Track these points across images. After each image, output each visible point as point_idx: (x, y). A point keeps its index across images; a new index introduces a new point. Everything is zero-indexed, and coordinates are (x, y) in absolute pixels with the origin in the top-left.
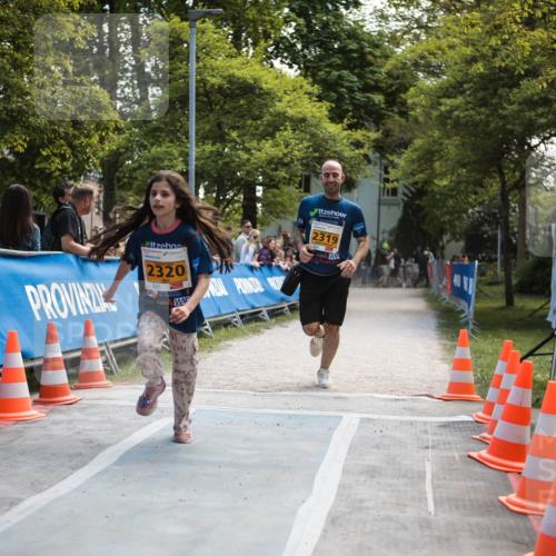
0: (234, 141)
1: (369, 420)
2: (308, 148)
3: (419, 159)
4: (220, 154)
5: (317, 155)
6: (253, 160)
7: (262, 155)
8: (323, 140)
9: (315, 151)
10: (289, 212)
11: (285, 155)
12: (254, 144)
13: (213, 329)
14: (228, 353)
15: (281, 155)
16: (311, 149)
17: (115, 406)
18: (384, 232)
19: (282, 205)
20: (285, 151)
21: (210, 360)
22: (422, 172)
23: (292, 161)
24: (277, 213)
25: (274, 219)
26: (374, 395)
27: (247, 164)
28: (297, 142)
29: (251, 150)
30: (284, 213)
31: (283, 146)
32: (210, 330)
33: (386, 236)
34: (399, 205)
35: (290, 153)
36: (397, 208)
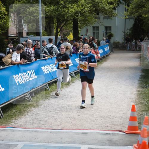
0: (62, 4)
4: (57, 10)
5: (94, 9)
6: (70, 12)
7: (73, 10)
11: (82, 10)
15: (80, 10)
16: (92, 7)
20: (82, 8)
23: (85, 12)
24: (86, 24)
25: (85, 26)
26: (98, 131)
27: (67, 14)
28: (86, 4)
29: (68, 8)
30: (89, 24)
31: (81, 7)
32: (48, 87)
33: (128, 31)
34: (133, 19)
35: (83, 9)
36: (132, 20)
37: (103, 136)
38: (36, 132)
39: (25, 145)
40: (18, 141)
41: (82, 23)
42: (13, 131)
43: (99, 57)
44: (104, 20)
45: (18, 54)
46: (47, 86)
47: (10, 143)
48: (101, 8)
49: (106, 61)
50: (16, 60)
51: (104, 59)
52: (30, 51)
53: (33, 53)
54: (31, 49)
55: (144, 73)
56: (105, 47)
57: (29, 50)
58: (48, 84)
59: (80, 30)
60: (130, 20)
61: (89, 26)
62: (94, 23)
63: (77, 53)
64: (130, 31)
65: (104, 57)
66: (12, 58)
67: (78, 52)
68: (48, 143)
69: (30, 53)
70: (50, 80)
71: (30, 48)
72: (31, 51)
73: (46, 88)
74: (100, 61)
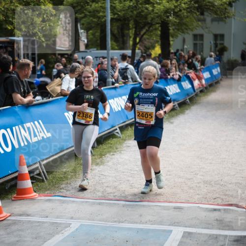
1: (190, 233)
4: (135, 7)
5: (197, 5)
7: (161, 7)
9: (196, 3)
15: (173, 7)
16: (193, 3)
20: (176, 4)
23: (180, 10)
24: (182, 30)
25: (181, 33)
27: (152, 13)
29: (154, 4)
30: (187, 29)
31: (174, 2)
32: (120, 132)
35: (179, 5)
37: (208, 213)
38: (100, 204)
39: (81, 225)
40: (72, 218)
41: (176, 29)
42: (64, 202)
43: (203, 85)
44: (212, 24)
45: (71, 79)
46: (117, 131)
47: (58, 221)
48: (208, 4)
49: (214, 91)
50: (68, 89)
51: (211, 89)
56: (214, 69)
58: (119, 128)
59: (172, 41)
61: (188, 33)
62: (196, 29)
63: (167, 78)
65: (211, 85)
66: (62, 86)
67: (169, 77)
68: (119, 222)
70: (122, 122)
73: (117, 134)
74: (205, 91)
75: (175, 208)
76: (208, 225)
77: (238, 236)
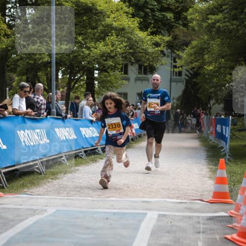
1: (164, 215)
2: (126, 46)
3: (195, 53)
5: (131, 51)
6: (92, 54)
7: (97, 51)
8: (136, 42)
9: (131, 48)
10: (114, 86)
11: (112, 51)
12: (93, 44)
13: (67, 159)
14: (77, 175)
15: (109, 51)
16: (128, 48)
17: (4, 208)
18: (173, 99)
19: (110, 82)
20: (112, 49)
21: (65, 178)
22: (197, 61)
23: (116, 55)
24: (107, 87)
25: (105, 91)
26: (167, 200)
27: (88, 57)
28: (119, 43)
29: (90, 48)
30: (111, 87)
31: (110, 46)
32: (65, 160)
33: (175, 101)
34: (183, 82)
35: (114, 50)
36: (182, 84)
37: (176, 205)
38: (68, 199)
39: (57, 210)
40: (46, 206)
41: (101, 86)
42: (32, 198)
43: (133, 134)
44: (136, 83)
46: (63, 158)
47: (34, 207)
48: (141, 51)
50: (19, 108)
52: (39, 100)
53: (44, 104)
54: (41, 98)
55: (211, 152)
57: (38, 98)
58: (65, 155)
60: (179, 84)
64: (178, 102)
65: (140, 136)
68: (94, 208)
69: (39, 103)
71: (38, 95)
72: (41, 101)
73: (63, 161)
74: (136, 140)
75: (143, 202)
76: (179, 211)
77: (210, 217)
